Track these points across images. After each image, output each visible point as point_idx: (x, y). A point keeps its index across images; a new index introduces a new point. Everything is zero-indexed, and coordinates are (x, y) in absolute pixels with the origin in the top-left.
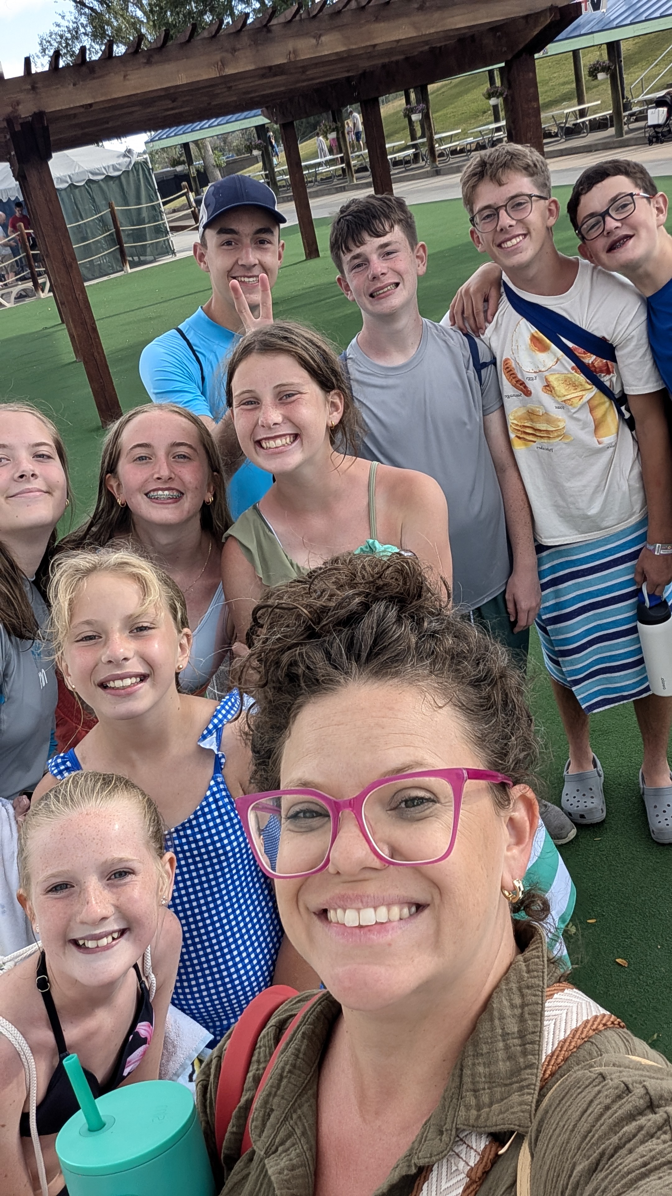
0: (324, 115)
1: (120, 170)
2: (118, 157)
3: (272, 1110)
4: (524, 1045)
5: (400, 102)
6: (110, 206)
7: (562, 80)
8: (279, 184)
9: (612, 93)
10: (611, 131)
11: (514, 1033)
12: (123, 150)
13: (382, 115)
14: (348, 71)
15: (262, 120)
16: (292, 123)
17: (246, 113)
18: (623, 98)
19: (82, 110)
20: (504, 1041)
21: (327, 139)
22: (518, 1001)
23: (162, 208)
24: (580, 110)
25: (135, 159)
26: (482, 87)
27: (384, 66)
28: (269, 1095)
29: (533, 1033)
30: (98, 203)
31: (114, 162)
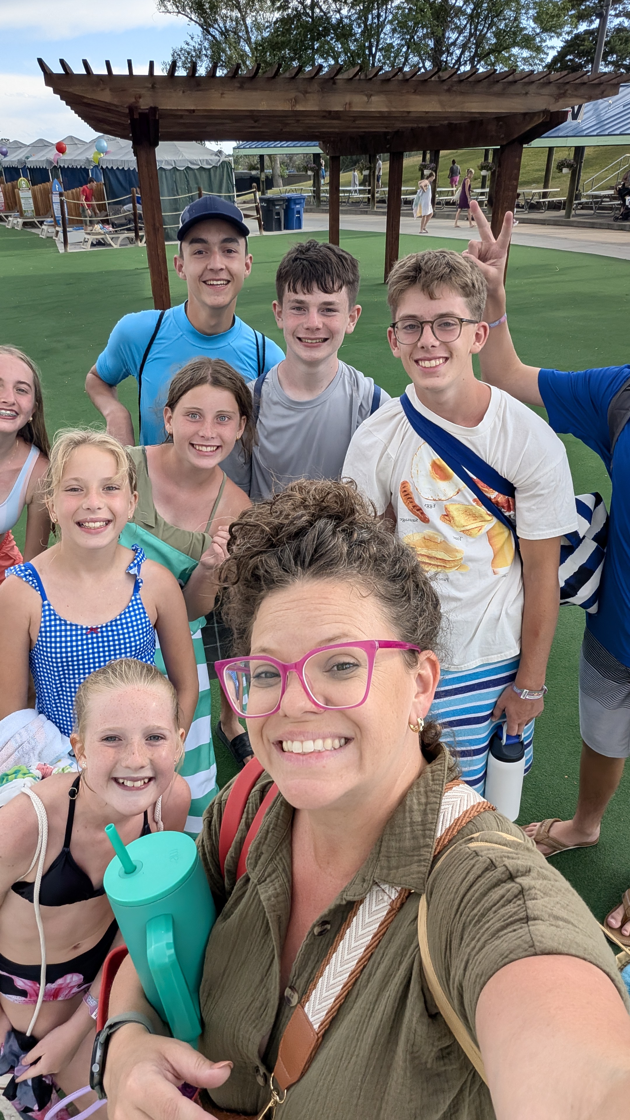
0: (364, 156)
1: (211, 165)
2: (212, 155)
3: (262, 853)
4: (424, 830)
5: (418, 159)
6: (199, 189)
7: (537, 168)
8: (322, 199)
9: (570, 185)
10: (563, 212)
11: (418, 822)
12: (216, 150)
13: (404, 165)
14: (386, 128)
15: (318, 150)
16: (339, 157)
17: (308, 143)
18: (577, 190)
19: (187, 113)
20: (411, 826)
21: (362, 174)
22: (423, 800)
23: (236, 199)
24: (543, 192)
25: (223, 159)
26: (478, 160)
27: (412, 129)
28: (259, 843)
29: (432, 823)
30: (191, 185)
31: (208, 157)
